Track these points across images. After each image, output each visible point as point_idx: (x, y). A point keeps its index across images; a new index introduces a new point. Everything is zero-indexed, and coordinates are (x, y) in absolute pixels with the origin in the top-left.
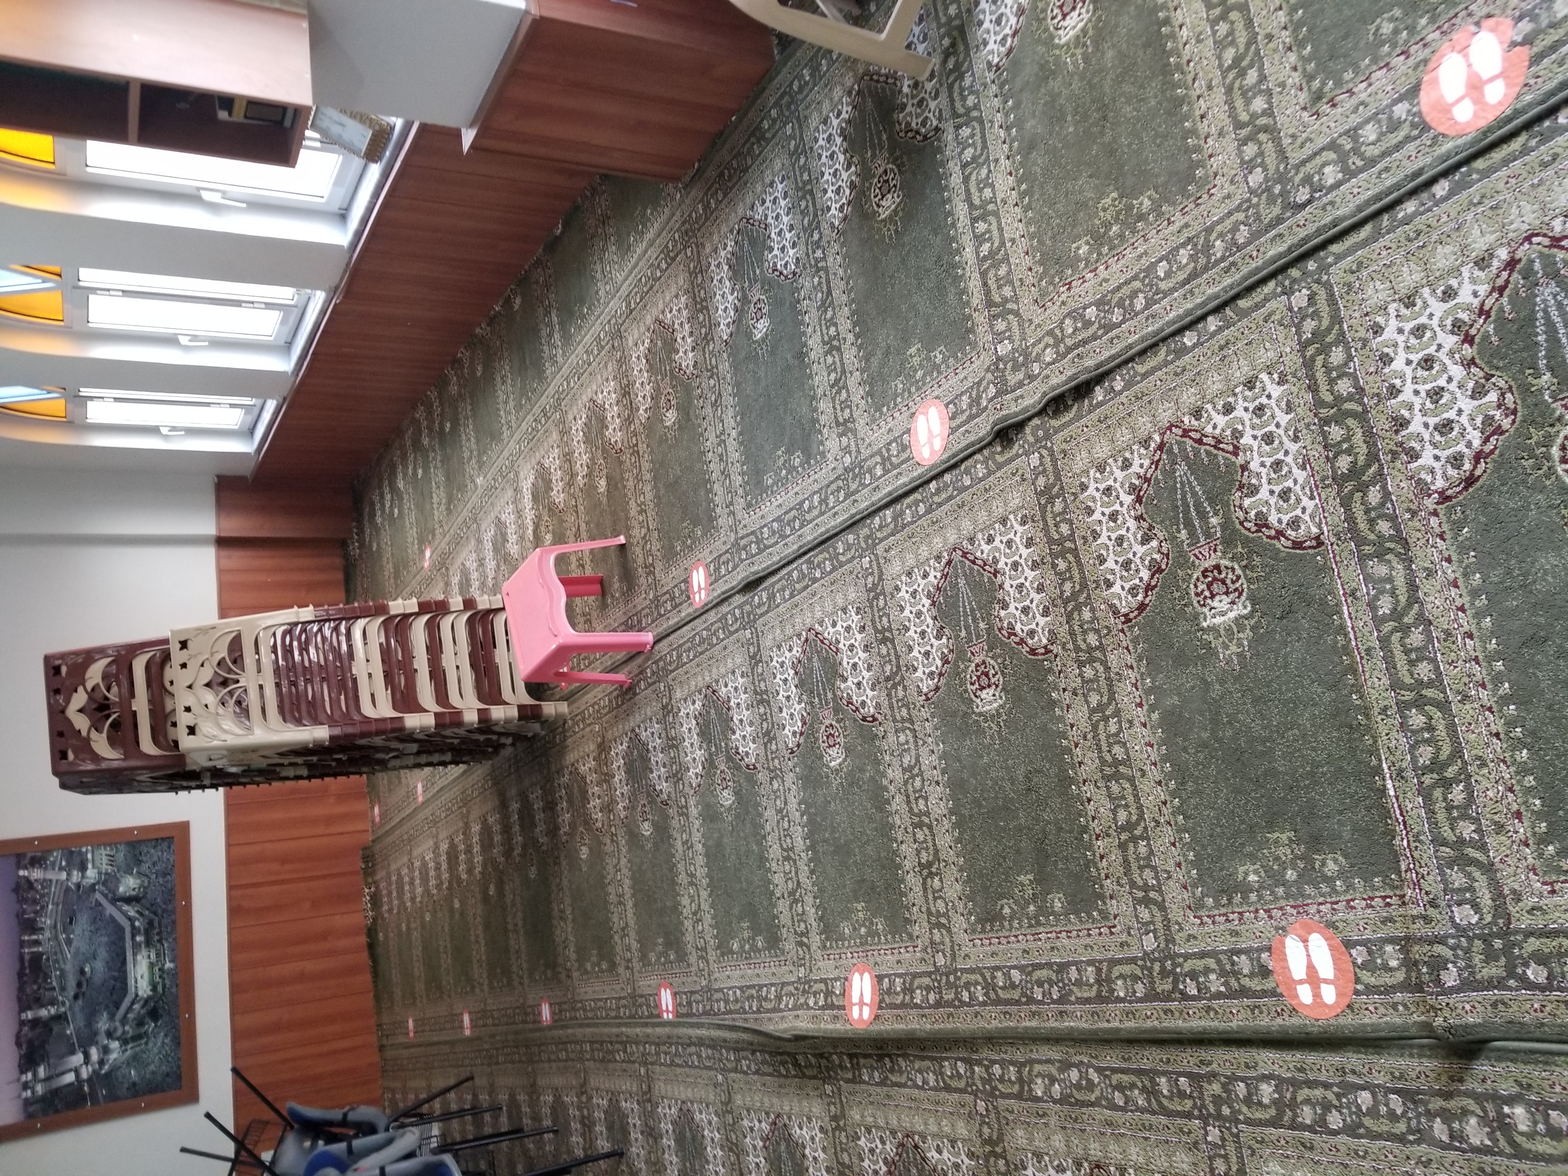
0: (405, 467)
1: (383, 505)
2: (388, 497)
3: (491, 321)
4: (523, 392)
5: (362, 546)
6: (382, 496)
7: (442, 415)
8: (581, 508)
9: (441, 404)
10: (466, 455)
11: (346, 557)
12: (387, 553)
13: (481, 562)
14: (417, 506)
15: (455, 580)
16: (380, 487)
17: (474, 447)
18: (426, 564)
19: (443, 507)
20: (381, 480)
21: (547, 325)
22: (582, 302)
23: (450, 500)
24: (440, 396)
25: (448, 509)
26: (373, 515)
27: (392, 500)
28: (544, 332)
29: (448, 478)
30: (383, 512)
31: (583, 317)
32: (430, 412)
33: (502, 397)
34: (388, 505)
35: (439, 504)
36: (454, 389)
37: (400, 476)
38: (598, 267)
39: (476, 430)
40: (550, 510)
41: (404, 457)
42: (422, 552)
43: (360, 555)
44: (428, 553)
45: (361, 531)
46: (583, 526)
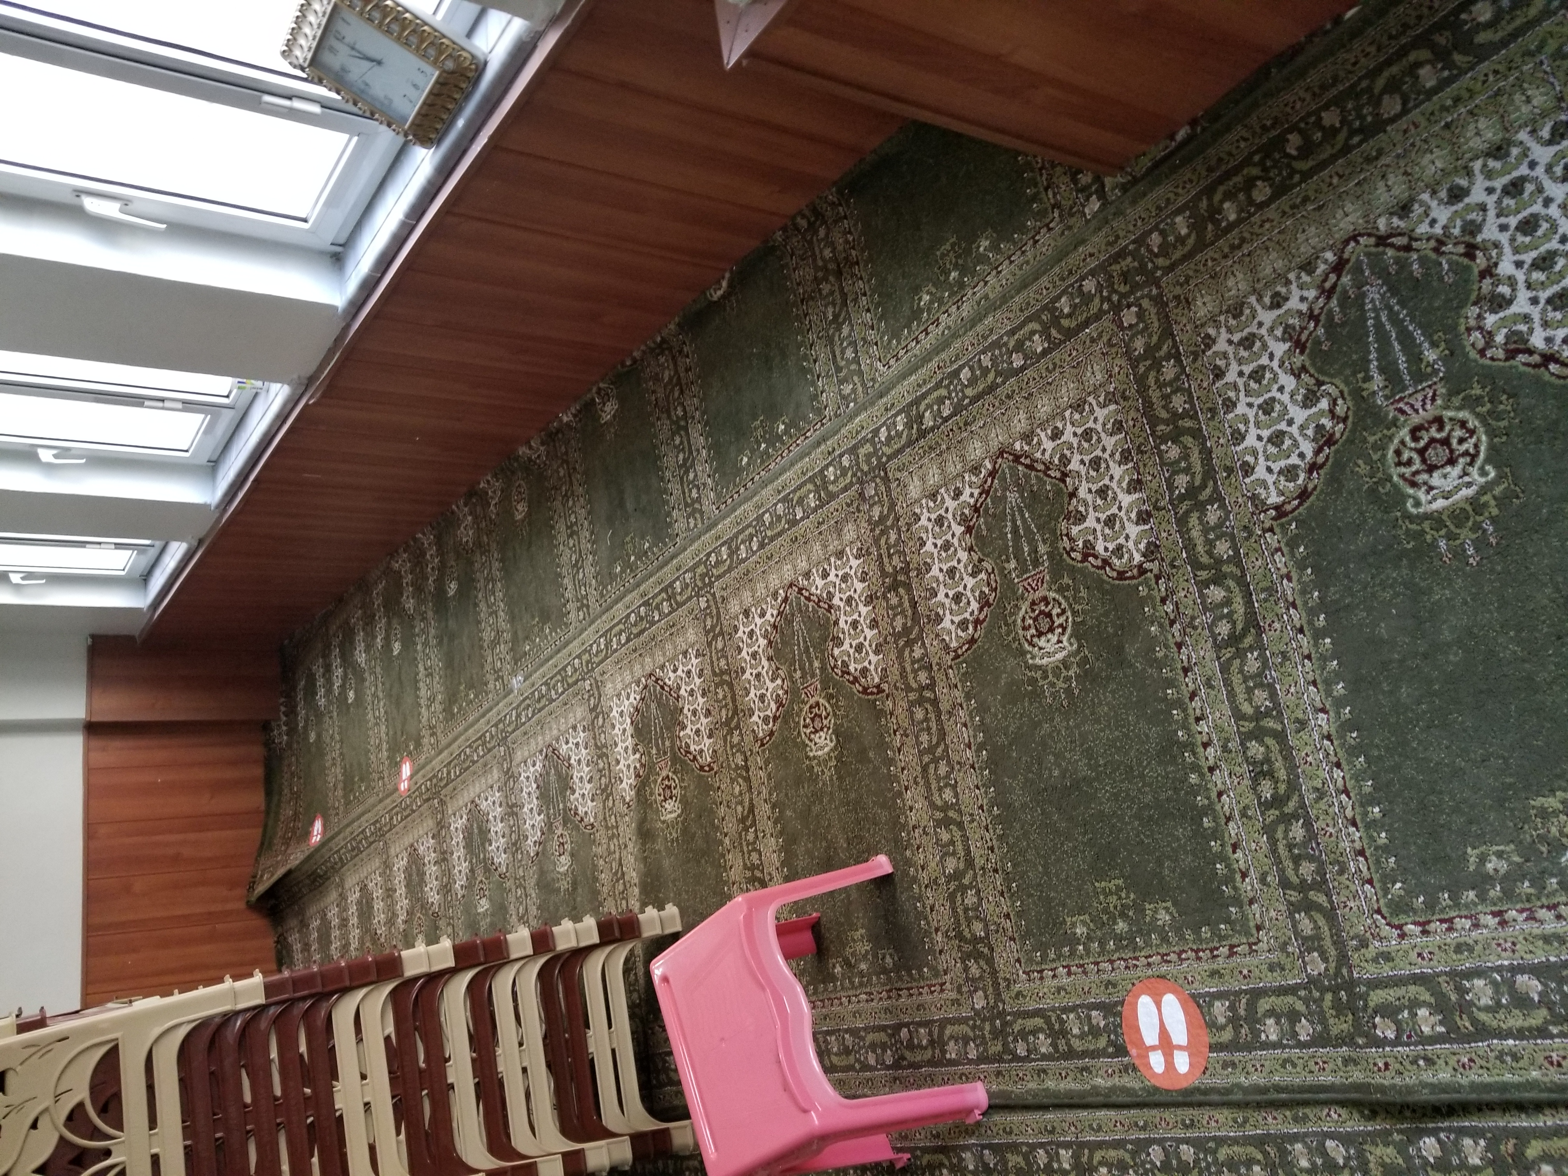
0: (371, 636)
1: (329, 682)
2: (339, 672)
3: (551, 437)
4: (617, 553)
5: (292, 730)
6: (328, 669)
7: (442, 567)
8: (759, 775)
9: (441, 552)
10: (488, 635)
11: (268, 744)
12: (333, 752)
13: (512, 810)
14: (389, 696)
15: (458, 823)
16: (326, 655)
17: (504, 625)
18: (404, 786)
19: (437, 707)
20: (328, 647)
21: (679, 449)
22: (773, 413)
23: (452, 698)
24: (439, 542)
25: (448, 710)
26: (311, 691)
27: (345, 677)
28: (671, 460)
29: (449, 663)
30: (329, 691)
31: (774, 439)
32: (418, 559)
33: (567, 557)
34: (337, 684)
35: (432, 700)
36: (466, 534)
37: (361, 647)
38: (821, 352)
39: (511, 604)
40: (675, 759)
41: (369, 621)
42: (396, 766)
43: (289, 744)
44: (406, 770)
45: (292, 712)
46: (763, 810)
